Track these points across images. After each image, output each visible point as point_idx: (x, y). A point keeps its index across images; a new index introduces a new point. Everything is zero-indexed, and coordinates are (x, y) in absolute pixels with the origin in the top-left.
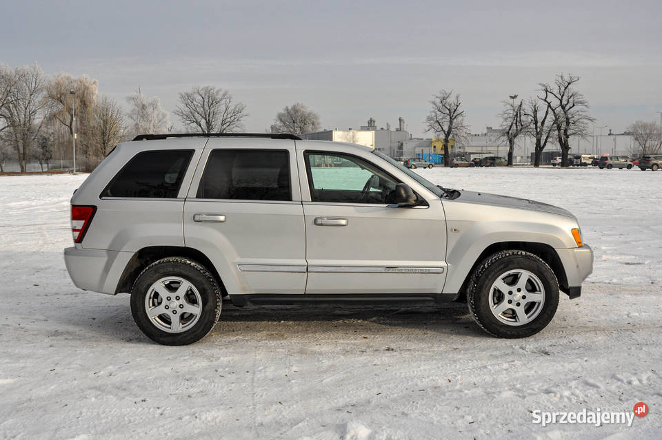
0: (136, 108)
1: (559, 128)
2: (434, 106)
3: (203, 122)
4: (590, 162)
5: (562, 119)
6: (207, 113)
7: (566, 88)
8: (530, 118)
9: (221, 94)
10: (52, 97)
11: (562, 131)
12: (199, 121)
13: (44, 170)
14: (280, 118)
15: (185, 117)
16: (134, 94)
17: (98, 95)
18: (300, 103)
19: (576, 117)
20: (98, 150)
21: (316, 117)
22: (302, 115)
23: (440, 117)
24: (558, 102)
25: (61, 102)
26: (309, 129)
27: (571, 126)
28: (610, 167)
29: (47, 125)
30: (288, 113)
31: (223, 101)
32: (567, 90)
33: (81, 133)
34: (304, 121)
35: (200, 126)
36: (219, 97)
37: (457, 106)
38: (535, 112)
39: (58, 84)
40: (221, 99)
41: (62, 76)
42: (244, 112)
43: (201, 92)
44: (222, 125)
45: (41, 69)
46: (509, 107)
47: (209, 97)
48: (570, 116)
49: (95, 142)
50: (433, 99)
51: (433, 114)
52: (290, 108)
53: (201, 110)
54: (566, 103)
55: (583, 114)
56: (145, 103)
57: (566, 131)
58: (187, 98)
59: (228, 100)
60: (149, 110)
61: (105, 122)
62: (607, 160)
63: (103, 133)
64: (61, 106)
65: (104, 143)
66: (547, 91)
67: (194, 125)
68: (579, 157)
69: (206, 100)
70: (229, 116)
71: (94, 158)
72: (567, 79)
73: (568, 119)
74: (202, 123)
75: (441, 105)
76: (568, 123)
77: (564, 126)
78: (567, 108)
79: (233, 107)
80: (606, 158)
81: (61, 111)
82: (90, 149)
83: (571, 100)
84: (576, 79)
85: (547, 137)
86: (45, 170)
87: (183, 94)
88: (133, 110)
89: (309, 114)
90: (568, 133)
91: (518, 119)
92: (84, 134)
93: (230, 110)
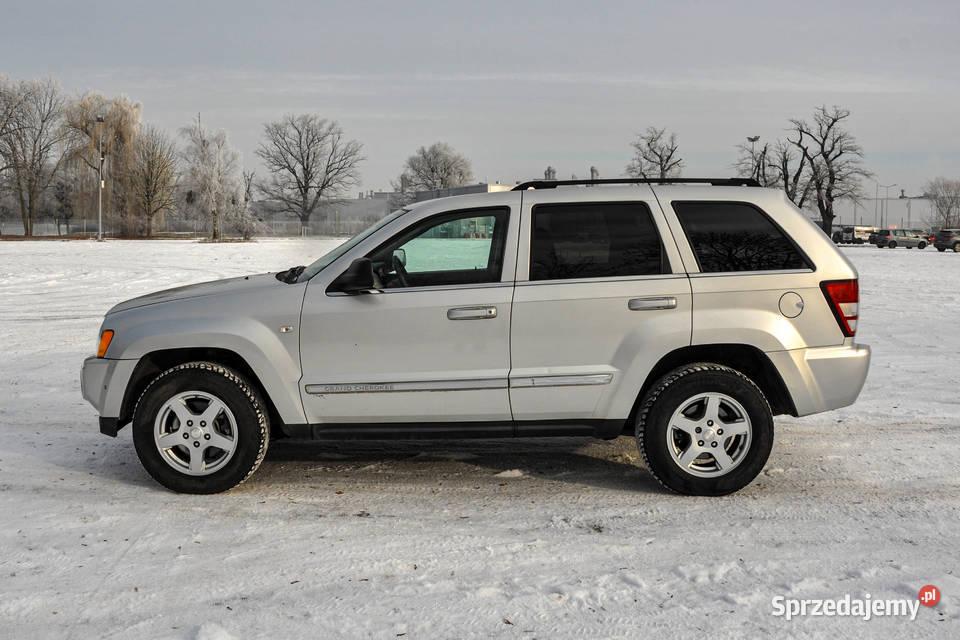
0: (194, 145)
1: (819, 187)
2: (638, 150)
3: (299, 168)
4: (867, 238)
5: (824, 171)
6: (305, 155)
7: (829, 127)
8: (778, 172)
9: (325, 127)
10: (74, 125)
11: (824, 191)
12: (292, 165)
13: (62, 234)
14: (413, 163)
15: (272, 159)
16: (191, 124)
17: (141, 124)
18: (443, 142)
19: (844, 171)
20: (139, 205)
21: (465, 163)
22: (446, 161)
23: (648, 167)
24: (818, 148)
25: (87, 133)
26: (456, 181)
27: (838, 184)
28: (893, 245)
29: (66, 166)
30: (424, 156)
31: (330, 137)
32: (831, 130)
33: (115, 179)
34: (447, 169)
35: (294, 173)
36: (324, 130)
37: (672, 152)
38: (785, 161)
39: (84, 107)
40: (327, 135)
41: (90, 95)
42: (361, 154)
43: (297, 124)
44: (327, 173)
45: (59, 84)
46: (747, 154)
47: (308, 131)
48: (835, 169)
49: (135, 194)
50: (636, 140)
51: (636, 163)
52: (427, 150)
53: (295, 150)
54: (830, 149)
55: (854, 165)
56: (206, 137)
57: (829, 190)
58: (276, 132)
59: (336, 136)
60: (213, 148)
61: (151, 165)
62: (889, 234)
63: (148, 180)
64: (86, 140)
65: (147, 196)
66: (801, 131)
67: (286, 172)
68: (850, 230)
69: (304, 136)
70: (337, 160)
71: (133, 217)
72: (831, 113)
73: (832, 173)
74: (296, 169)
75: (648, 149)
76: (832, 180)
77: (826, 183)
78: (831, 156)
79: (343, 147)
80: (887, 233)
81: (87, 147)
82: (127, 203)
83: (837, 145)
84: (845, 114)
85: (803, 200)
86: (64, 233)
87: (271, 126)
88: (189, 148)
89: (456, 159)
90: (833, 195)
91: (761, 172)
92: (120, 180)
93: (338, 150)
